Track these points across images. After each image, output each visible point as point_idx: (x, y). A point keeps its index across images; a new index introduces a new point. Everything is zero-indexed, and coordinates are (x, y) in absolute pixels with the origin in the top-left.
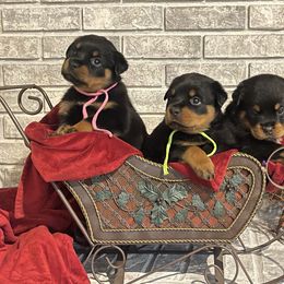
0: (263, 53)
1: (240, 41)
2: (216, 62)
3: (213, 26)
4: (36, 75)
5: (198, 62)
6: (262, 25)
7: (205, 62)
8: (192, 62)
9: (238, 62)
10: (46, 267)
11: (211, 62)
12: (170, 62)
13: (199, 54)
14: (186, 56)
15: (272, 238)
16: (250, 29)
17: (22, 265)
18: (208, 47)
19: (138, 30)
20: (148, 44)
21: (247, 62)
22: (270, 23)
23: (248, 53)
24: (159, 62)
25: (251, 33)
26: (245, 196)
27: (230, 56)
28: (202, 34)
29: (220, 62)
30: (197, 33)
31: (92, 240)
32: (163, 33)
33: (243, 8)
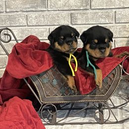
0: (122, 5)
2: (97, 11)
5: (88, 11)
7: (91, 11)
8: (85, 11)
9: (109, 11)
11: (95, 11)
12: (73, 12)
13: (88, 7)
14: (82, 8)
17: (10, 113)
18: (93, 3)
20: (62, 2)
21: (114, 10)
23: (114, 6)
24: (67, 12)
27: (105, 8)
29: (100, 11)
31: (41, 102)
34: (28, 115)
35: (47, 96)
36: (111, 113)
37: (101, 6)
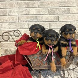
0: (73, 20)
1: (68, 17)
2: (62, 22)
3: (61, 13)
4: (17, 26)
6: (73, 13)
8: (56, 22)
9: (67, 22)
10: (22, 75)
11: (60, 22)
12: (50, 22)
13: (57, 20)
14: (54, 21)
15: (76, 66)
17: (16, 75)
18: (60, 18)
19: (42, 14)
20: (45, 18)
21: (69, 22)
22: (75, 12)
23: (70, 20)
24: (48, 22)
25: (70, 15)
26: (70, 57)
27: (65, 21)
28: (58, 15)
29: (63, 22)
30: (57, 15)
31: (33, 68)
32: (48, 15)
33: (68, 8)
34: (26, 76)
35: (36, 65)
36: (69, 75)
37: (63, 20)
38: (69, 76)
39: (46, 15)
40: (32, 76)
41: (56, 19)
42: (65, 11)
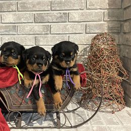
0: (74, 31)
1: (65, 27)
2: (55, 35)
3: (54, 21)
5: (48, 35)
6: (74, 20)
7: (51, 35)
8: (46, 36)
9: (64, 35)
11: (53, 35)
12: (36, 35)
14: (43, 33)
15: (79, 106)
16: (69, 22)
18: (52, 29)
19: (24, 23)
20: (28, 28)
21: (68, 35)
22: (77, 19)
23: (68, 31)
24: (33, 35)
26: (68, 91)
27: (61, 33)
28: (50, 24)
29: (57, 35)
30: (48, 24)
31: (9, 109)
32: (34, 24)
33: (66, 13)
35: (14, 104)
36: (67, 120)
37: (58, 31)
38: (67, 122)
39: (30, 24)
40: (8, 122)
41: (45, 30)
42: (61, 17)
